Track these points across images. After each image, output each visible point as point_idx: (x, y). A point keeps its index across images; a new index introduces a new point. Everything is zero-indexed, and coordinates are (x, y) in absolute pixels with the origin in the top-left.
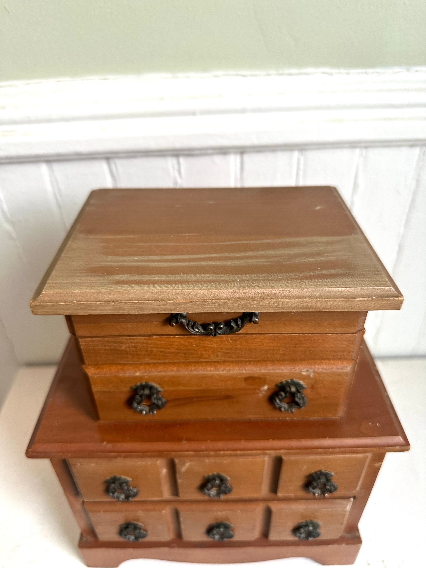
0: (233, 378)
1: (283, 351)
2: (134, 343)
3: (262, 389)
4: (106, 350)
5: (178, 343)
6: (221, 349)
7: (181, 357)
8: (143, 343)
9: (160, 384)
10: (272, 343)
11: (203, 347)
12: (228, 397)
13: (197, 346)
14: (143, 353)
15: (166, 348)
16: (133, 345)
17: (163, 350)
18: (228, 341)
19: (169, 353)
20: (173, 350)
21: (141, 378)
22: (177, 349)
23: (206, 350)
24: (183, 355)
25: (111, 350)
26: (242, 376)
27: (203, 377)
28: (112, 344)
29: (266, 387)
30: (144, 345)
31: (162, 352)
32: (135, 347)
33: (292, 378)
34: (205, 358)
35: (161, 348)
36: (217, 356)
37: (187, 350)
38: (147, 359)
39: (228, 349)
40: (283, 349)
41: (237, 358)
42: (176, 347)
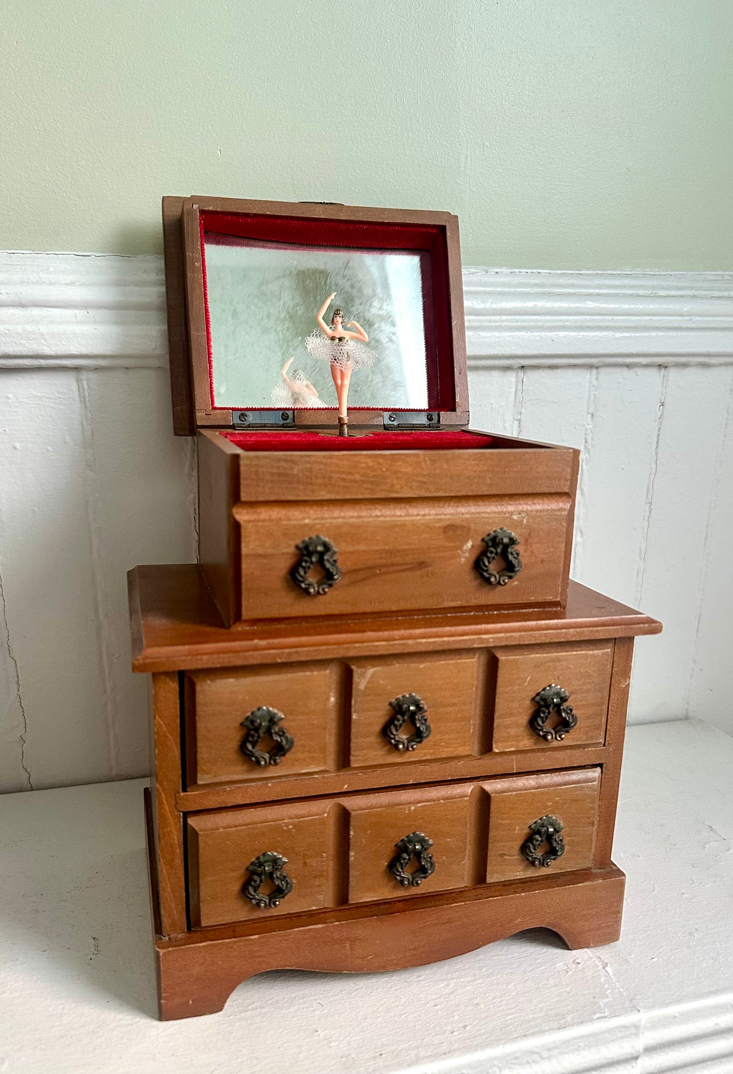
0: (428, 527)
1: (490, 478)
2: (309, 463)
3: (465, 548)
4: (272, 474)
5: (363, 465)
6: (417, 475)
7: (366, 489)
8: (320, 463)
9: (335, 540)
10: (478, 465)
11: (395, 472)
12: (422, 565)
13: (387, 470)
14: (319, 481)
15: (350, 473)
16: (308, 466)
17: (344, 476)
18: (425, 461)
19: (351, 481)
20: (357, 477)
21: (310, 527)
22: (362, 476)
23: (398, 478)
24: (369, 486)
25: (279, 474)
26: (440, 524)
27: (391, 527)
28: (282, 464)
29: (469, 544)
30: (322, 467)
31: (343, 479)
32: (311, 470)
33: (501, 526)
34: (397, 492)
35: (343, 472)
36: (411, 487)
37: (374, 476)
38: (322, 493)
39: (424, 476)
40: (490, 476)
41: (435, 492)
42: (362, 471)
